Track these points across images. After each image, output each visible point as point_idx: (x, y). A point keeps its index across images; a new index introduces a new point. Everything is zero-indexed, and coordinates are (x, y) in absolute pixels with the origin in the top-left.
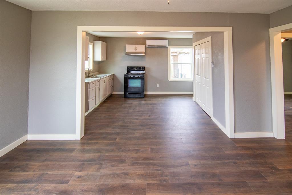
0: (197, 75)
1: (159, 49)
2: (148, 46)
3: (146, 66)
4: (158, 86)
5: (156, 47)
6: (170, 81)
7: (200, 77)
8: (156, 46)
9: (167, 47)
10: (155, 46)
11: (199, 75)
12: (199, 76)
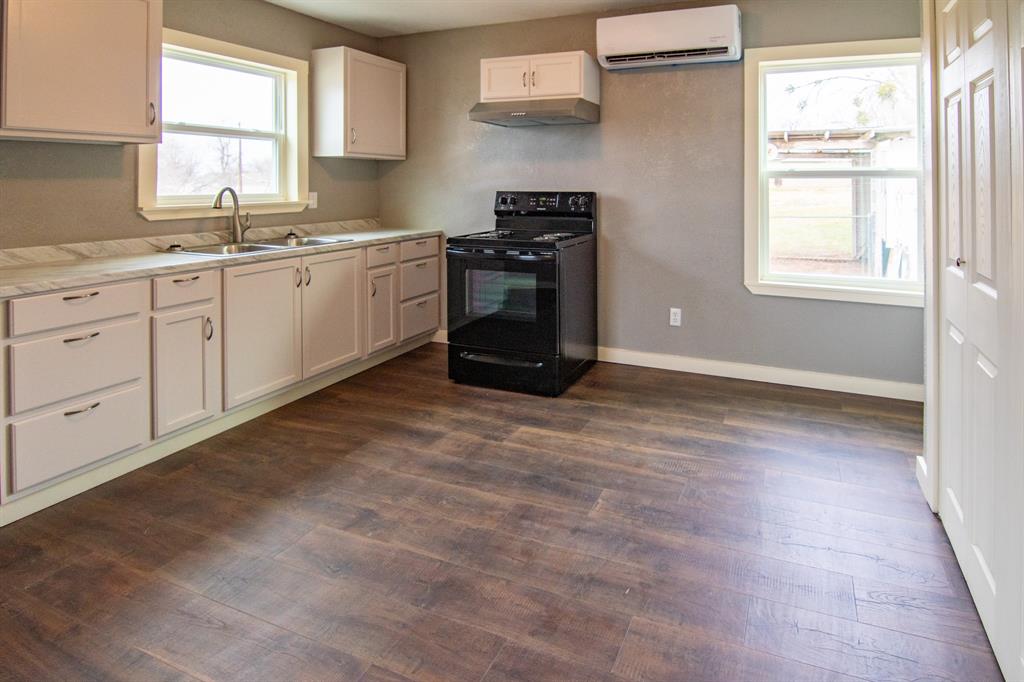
0: (954, 269)
1: (681, 74)
2: (610, 59)
3: (604, 189)
4: (676, 316)
5: (658, 61)
6: (754, 291)
7: (993, 293)
8: (661, 54)
9: (734, 53)
10: (651, 56)
11: (985, 269)
12: (978, 277)
